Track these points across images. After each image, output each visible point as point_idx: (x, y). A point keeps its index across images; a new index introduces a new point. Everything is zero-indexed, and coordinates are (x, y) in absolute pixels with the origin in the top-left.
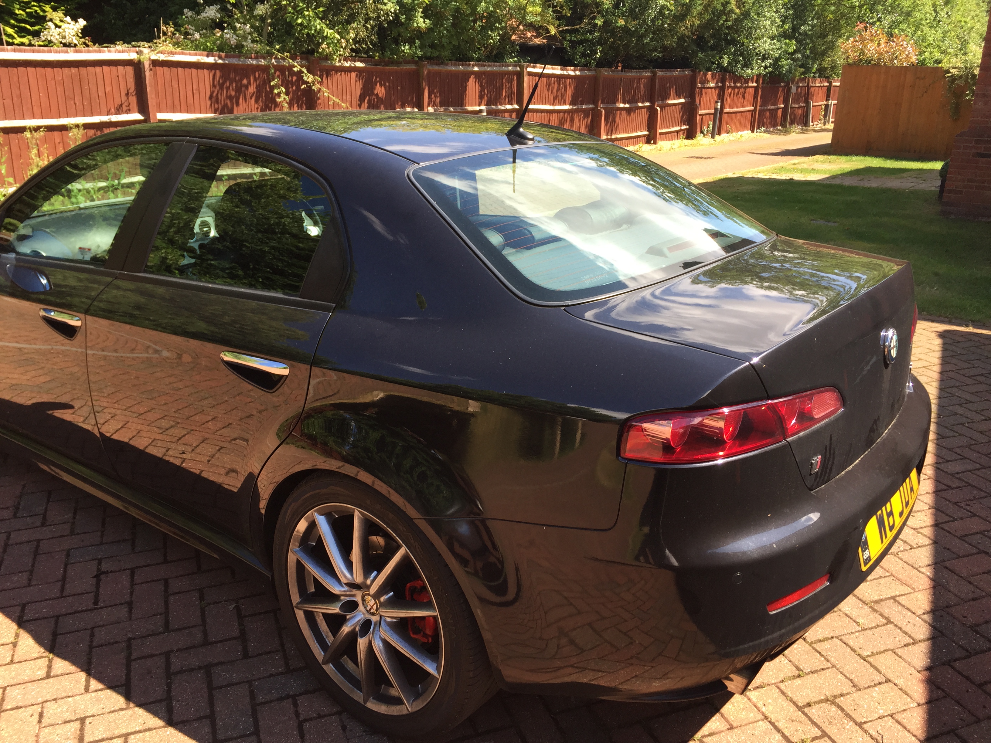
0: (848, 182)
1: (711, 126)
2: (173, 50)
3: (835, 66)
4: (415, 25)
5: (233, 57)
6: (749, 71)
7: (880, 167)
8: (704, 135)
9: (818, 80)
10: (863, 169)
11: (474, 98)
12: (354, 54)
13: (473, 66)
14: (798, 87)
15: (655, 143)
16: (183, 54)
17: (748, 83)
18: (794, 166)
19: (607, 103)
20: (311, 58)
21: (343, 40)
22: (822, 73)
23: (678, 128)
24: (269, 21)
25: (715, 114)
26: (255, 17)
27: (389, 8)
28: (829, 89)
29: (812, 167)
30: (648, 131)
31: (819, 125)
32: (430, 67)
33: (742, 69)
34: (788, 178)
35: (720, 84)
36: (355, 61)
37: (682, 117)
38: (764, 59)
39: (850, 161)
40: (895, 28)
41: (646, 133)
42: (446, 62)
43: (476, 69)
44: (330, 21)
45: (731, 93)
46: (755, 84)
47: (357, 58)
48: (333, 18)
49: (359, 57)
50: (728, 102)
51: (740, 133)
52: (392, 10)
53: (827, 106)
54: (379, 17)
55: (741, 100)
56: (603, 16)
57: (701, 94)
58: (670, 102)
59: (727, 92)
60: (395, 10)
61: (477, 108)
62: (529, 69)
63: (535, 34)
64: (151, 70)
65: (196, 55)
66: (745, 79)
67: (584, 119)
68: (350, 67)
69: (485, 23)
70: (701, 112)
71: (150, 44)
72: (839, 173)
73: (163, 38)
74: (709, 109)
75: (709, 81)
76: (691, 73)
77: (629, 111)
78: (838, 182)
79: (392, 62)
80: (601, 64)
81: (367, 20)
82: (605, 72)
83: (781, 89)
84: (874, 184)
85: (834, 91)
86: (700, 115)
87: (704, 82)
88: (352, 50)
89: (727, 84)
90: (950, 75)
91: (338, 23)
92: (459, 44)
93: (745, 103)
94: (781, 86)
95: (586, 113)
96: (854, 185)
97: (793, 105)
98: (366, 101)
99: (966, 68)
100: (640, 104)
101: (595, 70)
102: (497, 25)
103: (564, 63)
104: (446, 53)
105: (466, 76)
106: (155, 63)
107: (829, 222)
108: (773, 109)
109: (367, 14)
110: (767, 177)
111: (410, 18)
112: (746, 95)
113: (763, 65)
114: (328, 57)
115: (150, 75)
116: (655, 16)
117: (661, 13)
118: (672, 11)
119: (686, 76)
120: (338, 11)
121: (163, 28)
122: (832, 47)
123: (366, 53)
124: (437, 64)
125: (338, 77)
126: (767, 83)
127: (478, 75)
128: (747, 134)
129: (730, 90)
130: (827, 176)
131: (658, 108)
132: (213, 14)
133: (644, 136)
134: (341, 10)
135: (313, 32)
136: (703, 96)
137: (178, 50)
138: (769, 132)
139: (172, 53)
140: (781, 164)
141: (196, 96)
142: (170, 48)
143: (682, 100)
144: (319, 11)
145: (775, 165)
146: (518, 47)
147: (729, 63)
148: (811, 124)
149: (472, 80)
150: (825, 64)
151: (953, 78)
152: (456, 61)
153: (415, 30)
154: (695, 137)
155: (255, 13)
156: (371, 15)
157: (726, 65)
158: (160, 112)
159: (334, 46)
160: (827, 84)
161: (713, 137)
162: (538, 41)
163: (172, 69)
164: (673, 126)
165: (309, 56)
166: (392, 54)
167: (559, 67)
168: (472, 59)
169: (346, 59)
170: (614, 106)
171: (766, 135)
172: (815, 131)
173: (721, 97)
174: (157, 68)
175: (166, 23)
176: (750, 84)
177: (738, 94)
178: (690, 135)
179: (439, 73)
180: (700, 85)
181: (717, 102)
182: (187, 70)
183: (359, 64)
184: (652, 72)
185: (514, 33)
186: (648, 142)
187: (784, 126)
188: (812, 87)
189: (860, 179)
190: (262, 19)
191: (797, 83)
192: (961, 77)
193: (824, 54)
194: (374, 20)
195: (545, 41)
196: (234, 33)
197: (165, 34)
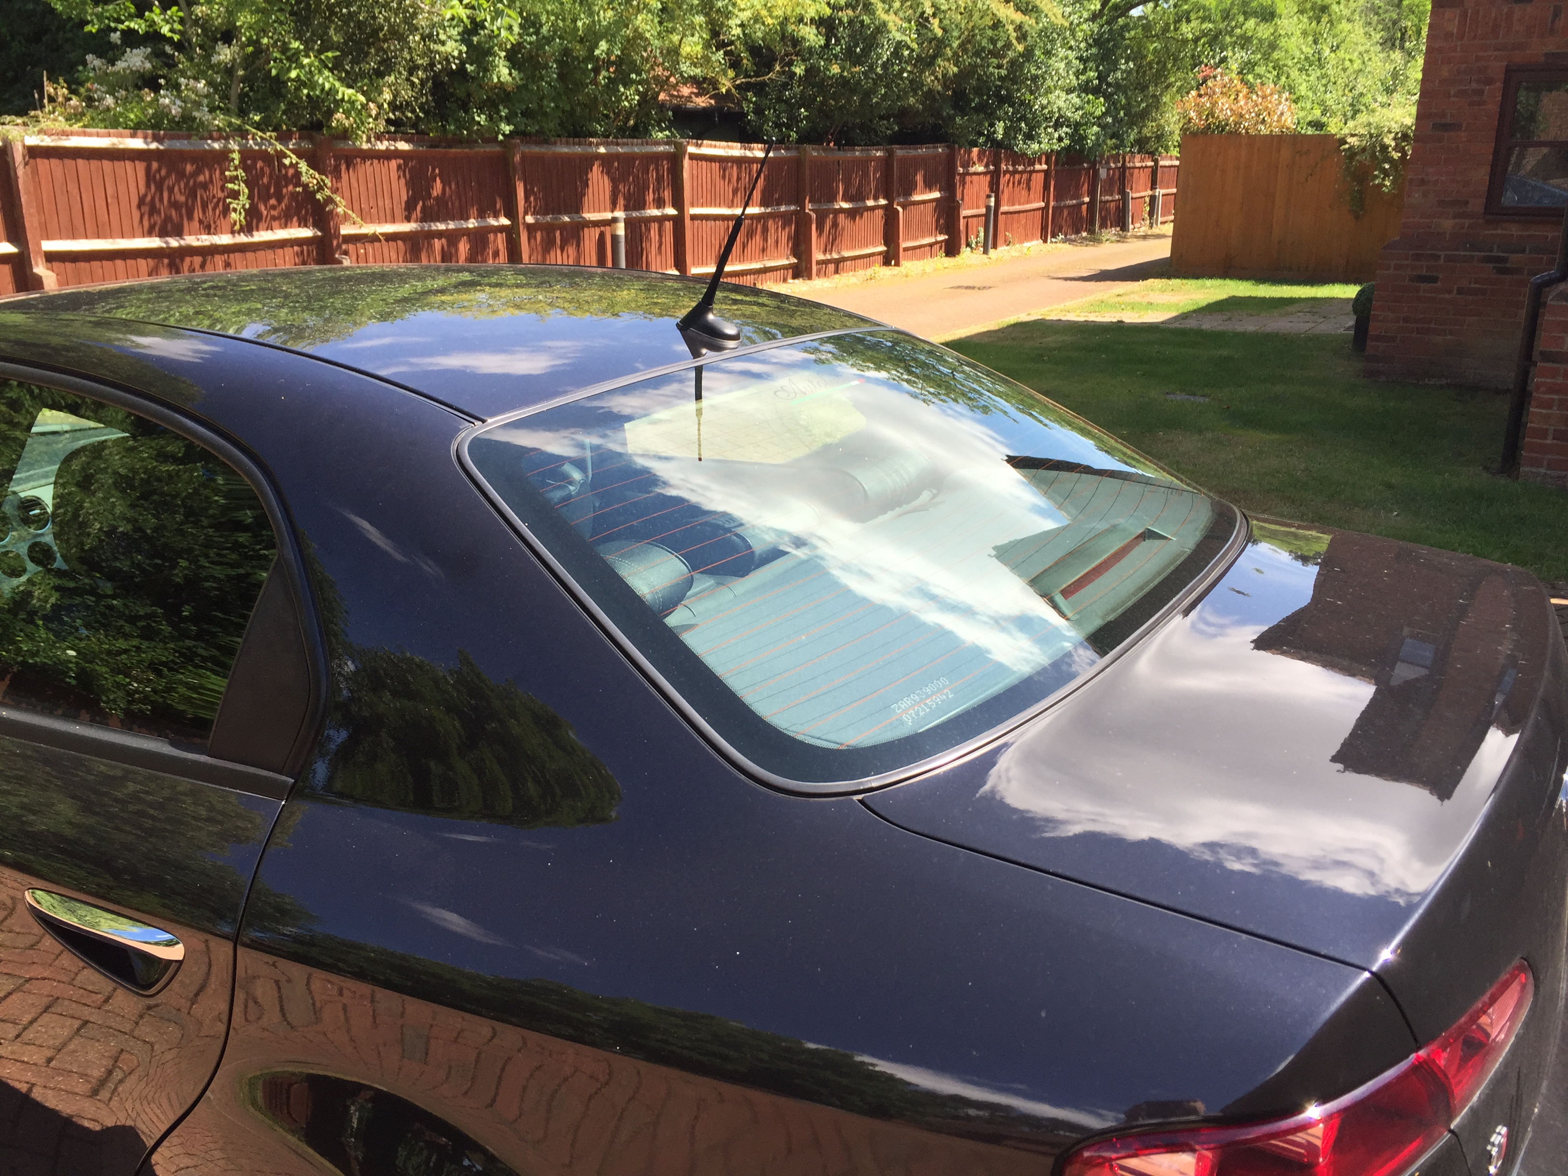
0: (1209, 324)
1: (982, 234)
2: (67, 128)
3: (1162, 135)
4: (496, 80)
5: (178, 138)
6: (1035, 146)
7: (1250, 297)
8: (972, 248)
9: (1138, 157)
10: (1226, 300)
11: (602, 198)
12: (393, 129)
13: (598, 145)
14: (1109, 169)
15: (897, 264)
16: (85, 134)
17: (1033, 164)
18: (1119, 298)
19: (819, 201)
20: (318, 137)
21: (371, 105)
22: (1142, 144)
23: (932, 240)
24: (241, 73)
25: (987, 216)
26: (211, 67)
27: (449, 50)
28: (1154, 171)
29: (1146, 300)
30: (886, 244)
31: (1143, 229)
32: (526, 149)
33: (1025, 143)
34: (1115, 320)
35: (992, 167)
36: (395, 140)
37: (937, 221)
38: (1057, 125)
39: (1203, 287)
40: (1248, 73)
41: (883, 248)
42: (553, 139)
43: (602, 150)
44: (347, 72)
45: (1009, 180)
46: (1045, 167)
47: (399, 136)
48: (352, 68)
49: (403, 133)
50: (1005, 197)
51: (1027, 244)
52: (456, 53)
53: (1153, 198)
54: (432, 65)
55: (1024, 193)
56: (804, 60)
57: (963, 183)
58: (917, 197)
59: (1003, 180)
60: (460, 52)
61: (608, 216)
62: (691, 149)
63: (695, 91)
64: (26, 164)
65: (109, 135)
66: (1030, 159)
67: (783, 228)
68: (387, 150)
69: (614, 72)
70: (964, 213)
71: (25, 119)
72: (1191, 308)
73: (48, 108)
74: (978, 207)
75: (974, 163)
76: (947, 151)
77: (852, 214)
78: (1192, 324)
79: (458, 141)
80: (806, 138)
81: (412, 69)
82: (813, 152)
83: (1083, 172)
84: (1249, 325)
85: (1163, 173)
86: (964, 217)
87: (967, 164)
88: (389, 121)
89: (1004, 167)
90: (1347, 146)
91: (362, 75)
92: (572, 108)
93: (1032, 196)
94: (1084, 169)
95: (786, 219)
96: (1220, 328)
97: (1104, 198)
98: (419, 208)
99: (1371, 136)
100: (870, 203)
101: (797, 149)
102: (633, 76)
103: (746, 137)
104: (552, 125)
105: (588, 161)
106: (34, 152)
107: (1195, 395)
108: (1073, 206)
109: (411, 60)
110: (1082, 319)
111: (486, 68)
112: (1033, 184)
113: (1056, 135)
114: (345, 134)
115: (25, 174)
116: (888, 59)
117: (896, 54)
118: (913, 50)
119: (940, 155)
120: (360, 56)
121: (49, 89)
122: (1156, 103)
123: (414, 126)
124: (537, 143)
125: (368, 168)
126: (1063, 165)
127: (606, 161)
128: (1035, 245)
129: (1008, 176)
130: (1174, 314)
131: (900, 209)
132: (139, 64)
133: (880, 253)
134: (367, 54)
135: (317, 93)
136: (967, 186)
137: (76, 127)
138: (1071, 241)
139: (65, 134)
140: (1099, 296)
141: (113, 209)
142: (61, 124)
143: (936, 195)
144: (327, 57)
145: (1091, 298)
146: (670, 113)
147: (1006, 134)
148: (1131, 227)
149: (596, 169)
150: (1146, 132)
151: (1352, 153)
152: (569, 136)
153: (496, 87)
154: (958, 253)
155: (215, 59)
156: (420, 62)
157: (1000, 137)
158: (48, 239)
159: (357, 115)
160: (1152, 164)
161: (986, 252)
162: (702, 102)
163: (66, 161)
164: (923, 237)
165: (315, 134)
166: (460, 128)
167: (739, 144)
168: (594, 134)
169: (379, 137)
170: (830, 206)
171: (1066, 246)
172: (1137, 237)
173: (995, 187)
174: (39, 160)
175: (53, 80)
176: (1038, 167)
177: (1019, 182)
178: (951, 249)
179: (539, 159)
180: (961, 170)
181: (989, 197)
182: (94, 163)
183: (403, 146)
184: (887, 150)
185: (662, 89)
186: (887, 263)
187: (1091, 231)
188: (1130, 168)
189: (1225, 317)
190: (229, 71)
191: (1108, 163)
192: (1364, 150)
193: (1144, 115)
194: (425, 70)
195: (713, 102)
196: (179, 96)
197: (52, 100)
